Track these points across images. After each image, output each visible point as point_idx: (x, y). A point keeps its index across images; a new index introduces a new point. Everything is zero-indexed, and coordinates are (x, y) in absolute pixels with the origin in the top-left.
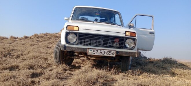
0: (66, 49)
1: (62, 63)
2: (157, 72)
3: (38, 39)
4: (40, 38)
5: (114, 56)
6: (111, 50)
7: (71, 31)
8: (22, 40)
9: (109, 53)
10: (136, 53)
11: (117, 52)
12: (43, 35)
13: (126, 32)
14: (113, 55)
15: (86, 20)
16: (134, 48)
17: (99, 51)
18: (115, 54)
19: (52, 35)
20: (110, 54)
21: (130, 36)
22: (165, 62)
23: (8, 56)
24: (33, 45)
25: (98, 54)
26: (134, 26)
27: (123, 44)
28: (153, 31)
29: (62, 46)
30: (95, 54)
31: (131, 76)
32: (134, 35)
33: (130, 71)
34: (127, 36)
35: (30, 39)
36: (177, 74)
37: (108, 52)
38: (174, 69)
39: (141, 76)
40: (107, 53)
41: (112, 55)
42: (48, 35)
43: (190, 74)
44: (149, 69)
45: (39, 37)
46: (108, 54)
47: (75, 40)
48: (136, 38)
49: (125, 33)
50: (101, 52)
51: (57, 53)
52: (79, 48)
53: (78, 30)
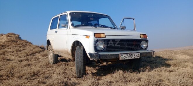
0: (101, 57)
6: (137, 53)
10: (152, 52)
11: (141, 54)
13: (140, 34)
14: (138, 57)
17: (128, 55)
21: (144, 38)
25: (128, 58)
30: (125, 59)
32: (146, 37)
34: (142, 38)
37: (135, 55)
46: (134, 57)
49: (140, 36)
50: (130, 55)
52: (112, 54)
53: (105, 37)
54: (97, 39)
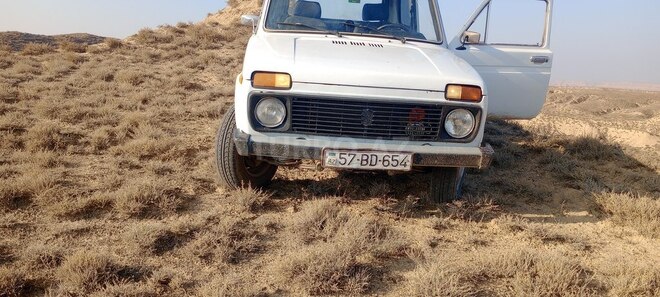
0: (256, 150)
1: (243, 183)
2: (550, 194)
3: (153, 51)
4: (160, 45)
5: (408, 168)
6: (397, 151)
7: (265, 91)
8: (100, 57)
9: (390, 159)
10: (479, 157)
11: (417, 157)
12: (170, 34)
13: (448, 85)
14: (405, 165)
15: (315, 29)
16: (472, 136)
17: (359, 155)
18: (409, 164)
19: (202, 32)
20: (395, 163)
21: (461, 100)
22: (579, 151)
23: (70, 148)
24: (140, 79)
25: (355, 165)
26: (482, 40)
27: (436, 125)
28: (548, 51)
29: (240, 143)
30: (346, 166)
31: (462, 224)
32: (475, 97)
33: (459, 204)
34: (451, 99)
35: (129, 52)
36: (611, 213)
37: (386, 158)
38: (604, 193)
39: (493, 221)
40: (384, 161)
41: (399, 168)
42: (186, 30)
43: (651, 216)
44: (524, 187)
45: (157, 40)
46: (386, 163)
47: (280, 119)
48: (481, 104)
49: (446, 91)
50: (365, 158)
51: (226, 155)
53: (290, 87)
54: (258, 91)
